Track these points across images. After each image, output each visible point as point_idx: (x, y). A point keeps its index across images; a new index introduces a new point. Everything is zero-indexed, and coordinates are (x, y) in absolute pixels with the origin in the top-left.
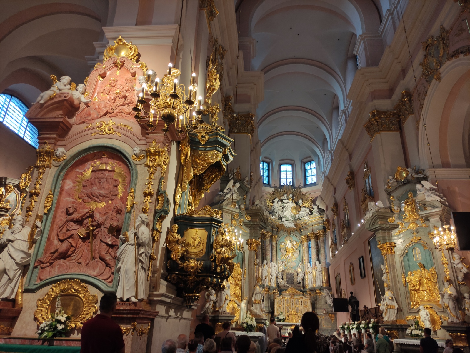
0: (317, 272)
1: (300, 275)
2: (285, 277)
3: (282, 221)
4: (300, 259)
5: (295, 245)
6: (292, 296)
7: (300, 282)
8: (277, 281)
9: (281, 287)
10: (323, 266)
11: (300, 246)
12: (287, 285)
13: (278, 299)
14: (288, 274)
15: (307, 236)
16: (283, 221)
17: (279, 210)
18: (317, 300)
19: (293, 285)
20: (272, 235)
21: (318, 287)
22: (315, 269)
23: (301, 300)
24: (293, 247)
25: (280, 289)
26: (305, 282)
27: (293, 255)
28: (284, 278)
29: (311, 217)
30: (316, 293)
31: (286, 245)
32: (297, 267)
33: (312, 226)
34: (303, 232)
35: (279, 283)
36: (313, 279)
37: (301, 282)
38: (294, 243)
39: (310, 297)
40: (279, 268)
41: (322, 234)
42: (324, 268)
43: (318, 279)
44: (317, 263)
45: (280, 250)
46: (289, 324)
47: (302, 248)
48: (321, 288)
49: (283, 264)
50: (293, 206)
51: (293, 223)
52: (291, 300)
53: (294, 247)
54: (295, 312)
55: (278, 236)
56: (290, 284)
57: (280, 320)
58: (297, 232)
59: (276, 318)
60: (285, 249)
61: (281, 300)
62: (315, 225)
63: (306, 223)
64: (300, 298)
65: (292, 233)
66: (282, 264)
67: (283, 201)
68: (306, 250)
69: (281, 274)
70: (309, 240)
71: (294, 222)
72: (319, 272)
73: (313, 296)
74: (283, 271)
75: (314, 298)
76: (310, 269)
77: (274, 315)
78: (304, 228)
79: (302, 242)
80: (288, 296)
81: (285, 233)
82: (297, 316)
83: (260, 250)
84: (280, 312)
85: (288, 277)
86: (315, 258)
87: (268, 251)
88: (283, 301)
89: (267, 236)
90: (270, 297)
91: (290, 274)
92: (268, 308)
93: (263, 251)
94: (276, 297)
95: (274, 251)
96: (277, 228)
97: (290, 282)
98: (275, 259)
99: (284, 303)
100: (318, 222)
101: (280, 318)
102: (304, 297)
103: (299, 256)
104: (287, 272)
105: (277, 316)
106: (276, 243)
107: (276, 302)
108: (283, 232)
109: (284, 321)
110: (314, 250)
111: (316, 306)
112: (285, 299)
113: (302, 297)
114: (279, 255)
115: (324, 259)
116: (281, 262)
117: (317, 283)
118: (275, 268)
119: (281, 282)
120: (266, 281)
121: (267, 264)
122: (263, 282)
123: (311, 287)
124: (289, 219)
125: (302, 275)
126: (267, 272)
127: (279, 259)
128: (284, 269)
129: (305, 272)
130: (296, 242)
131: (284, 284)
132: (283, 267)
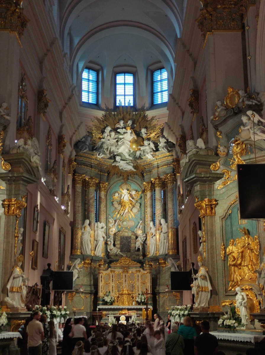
1: (139, 239)
2: (118, 242)
3: (115, 161)
4: (141, 216)
5: (134, 196)
6: (125, 269)
7: (139, 249)
8: (107, 249)
9: (112, 257)
10: (170, 225)
11: (141, 198)
12: (121, 254)
13: (104, 274)
14: (123, 238)
15: (151, 183)
16: (117, 162)
17: (112, 145)
18: (160, 273)
19: (129, 254)
20: (99, 183)
21: (162, 255)
22: (159, 230)
23: (138, 273)
25: (109, 259)
26: (146, 249)
27: (131, 210)
28: (116, 243)
29: (156, 155)
30: (159, 264)
32: (136, 227)
33: (158, 168)
34: (146, 177)
35: (110, 251)
36: (157, 245)
37: (141, 249)
38: (134, 193)
39: (151, 269)
40: (111, 230)
41: (170, 180)
42: (171, 228)
43: (163, 244)
44: (163, 221)
45: (113, 204)
46: (118, 307)
47: (144, 200)
48: (165, 257)
49: (117, 223)
50: (132, 137)
51: (132, 164)
52: (124, 275)
53: (133, 198)
54: (127, 291)
55: (109, 183)
56: (125, 252)
57: (105, 303)
58: (137, 177)
59: (101, 300)
61: (109, 275)
62: (162, 166)
63: (150, 164)
64: (137, 271)
65: (130, 178)
66: (115, 223)
67: (118, 130)
68: (149, 203)
69: (112, 238)
70: (153, 189)
71: (133, 162)
72: (164, 235)
73: (155, 268)
74: (115, 234)
75: (156, 270)
76: (153, 231)
77: (98, 296)
78: (147, 171)
79: (143, 191)
80: (118, 269)
81: (119, 179)
82: (131, 296)
83: (79, 205)
84: (107, 292)
85: (123, 242)
86: (160, 214)
87: (92, 206)
88: (113, 276)
89: (91, 184)
90: (93, 271)
91: (126, 237)
92: (89, 286)
93: (85, 206)
94: (101, 271)
95: (102, 206)
96: (108, 171)
97: (124, 249)
98: (103, 217)
99: (113, 279)
100: (166, 162)
101: (106, 300)
102: (141, 270)
103: (140, 212)
104: (122, 235)
105: (102, 297)
106: (106, 193)
107: (101, 278)
108: (117, 178)
109: (112, 304)
110: (160, 204)
111: (158, 281)
112: (115, 274)
113: (139, 269)
114: (110, 210)
115: (172, 216)
116: (114, 221)
117: (161, 249)
118: (103, 230)
119: (112, 250)
120: (87, 249)
121: (89, 224)
122: (82, 251)
123: (154, 255)
124: (127, 157)
125: (142, 239)
126: (91, 237)
127: (109, 216)
128: (117, 231)
129: (146, 235)
130: (136, 191)
131: (116, 253)
132: (116, 229)
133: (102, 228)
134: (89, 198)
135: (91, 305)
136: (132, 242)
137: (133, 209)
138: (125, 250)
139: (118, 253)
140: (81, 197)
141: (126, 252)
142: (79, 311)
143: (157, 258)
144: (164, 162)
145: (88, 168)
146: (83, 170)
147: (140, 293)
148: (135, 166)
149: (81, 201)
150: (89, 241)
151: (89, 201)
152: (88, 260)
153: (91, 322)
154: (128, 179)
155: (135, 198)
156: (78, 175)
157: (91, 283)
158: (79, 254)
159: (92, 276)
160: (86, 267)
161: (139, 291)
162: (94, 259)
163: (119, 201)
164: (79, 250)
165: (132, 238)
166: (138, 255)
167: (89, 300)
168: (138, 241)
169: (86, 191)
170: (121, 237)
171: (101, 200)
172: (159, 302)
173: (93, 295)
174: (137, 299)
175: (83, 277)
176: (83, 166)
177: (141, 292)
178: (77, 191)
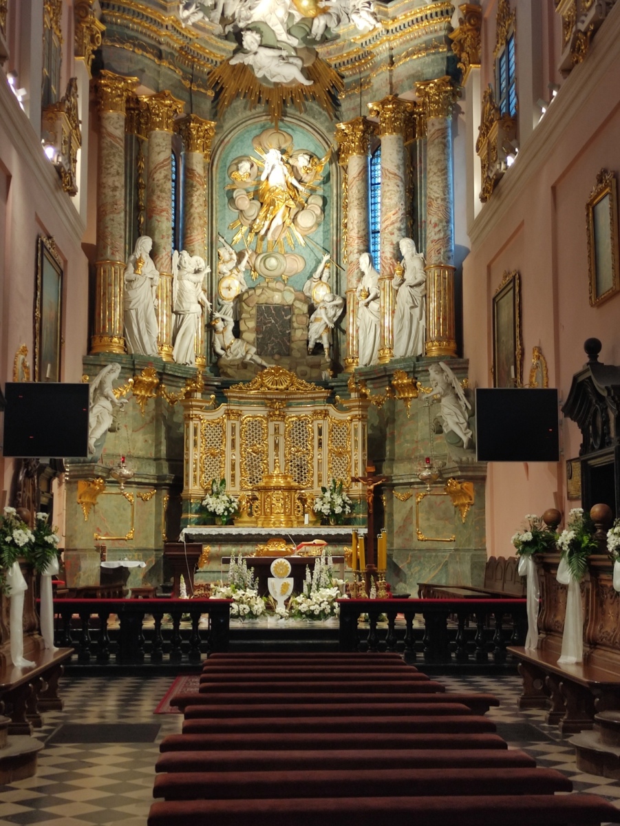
0: (404, 291)
1: (320, 313)
2: (249, 325)
4: (325, 239)
5: (302, 172)
6: (277, 405)
7: (318, 347)
8: (211, 345)
9: (229, 371)
10: (433, 259)
11: (327, 179)
12: (259, 360)
13: (204, 423)
14: (265, 312)
15: (366, 122)
16: (246, 52)
18: (394, 421)
19: (286, 360)
20: (187, 120)
21: (404, 359)
22: (391, 277)
23: (320, 421)
24: (296, 183)
25: (223, 378)
27: (294, 220)
28: (242, 327)
29: (386, 14)
30: (393, 389)
31: (260, 171)
32: (310, 277)
33: (392, 63)
34: (345, 106)
35: (222, 352)
36: (382, 326)
37: (326, 345)
38: (302, 161)
39: (363, 408)
40: (224, 284)
41: (437, 102)
42: (438, 266)
43: (406, 322)
44: (407, 246)
46: (254, 531)
47: (338, 185)
48: (416, 367)
49: (244, 262)
51: (299, 62)
52: (271, 426)
54: (285, 477)
55: (219, 127)
56: (272, 355)
57: (210, 518)
58: (315, 107)
59: (194, 507)
60: (256, 191)
61: (219, 425)
62: (408, 55)
63: (364, 57)
64: (315, 413)
65: (290, 110)
66: (239, 262)
68: (354, 191)
69: (231, 312)
70: (370, 146)
71: (303, 54)
72: (414, 291)
73: (378, 403)
74: (239, 298)
75: (380, 413)
76: (370, 282)
77: (183, 494)
78: (349, 85)
79: (336, 156)
80: (255, 407)
81: (253, 111)
82: (297, 496)
83: (117, 184)
84: (214, 481)
85: (265, 324)
86: (398, 225)
87: (161, 191)
88: (233, 429)
89: (158, 115)
90: (166, 414)
91: (275, 308)
92: (153, 463)
93: (137, 194)
94: (195, 412)
95: (195, 198)
96: (217, 83)
97: (270, 346)
98: (199, 237)
99: (233, 440)
100: (425, 38)
101: (211, 509)
102: (331, 409)
103: (321, 228)
104: (263, 299)
105: (197, 498)
106: (208, 160)
107: (195, 434)
108: (245, 108)
109: (230, 522)
110: (396, 188)
111: (388, 448)
112: (242, 422)
113: (322, 408)
114: (223, 218)
115: (440, 227)
116: (235, 257)
117: (399, 339)
118: (201, 277)
119: (229, 347)
120: (146, 338)
121: (153, 254)
122: (129, 344)
123: (372, 364)
124: (279, 38)
125: (331, 313)
126: (157, 297)
127: (221, 239)
128: (245, 288)
129: (345, 300)
130: (311, 157)
131: (245, 356)
132: (243, 281)
133: (197, 272)
134: (152, 166)
135: (158, 526)
136: (295, 325)
137: (299, 217)
138: (273, 349)
139: (249, 357)
140: (122, 154)
141: (277, 357)
142: (117, 544)
143: (385, 370)
144: (416, 42)
145: (148, 55)
146: (130, 60)
147: (326, 486)
148: (308, 68)
149: (122, 171)
150: (151, 310)
151: (150, 176)
152: (150, 375)
153: (158, 581)
154: (285, 114)
155: (306, 178)
156: (110, 74)
157: (158, 451)
158: (117, 350)
159: (163, 429)
160: (143, 398)
161: (325, 478)
162: (168, 374)
163: (252, 190)
164: (116, 340)
165: (296, 311)
166: (317, 366)
167: (154, 509)
168: (316, 319)
169: (140, 142)
170: (259, 307)
171: (191, 178)
172: (391, 515)
173: (164, 492)
174: (318, 507)
175: (130, 432)
176: (128, 47)
177: (331, 484)
178: (110, 135)
